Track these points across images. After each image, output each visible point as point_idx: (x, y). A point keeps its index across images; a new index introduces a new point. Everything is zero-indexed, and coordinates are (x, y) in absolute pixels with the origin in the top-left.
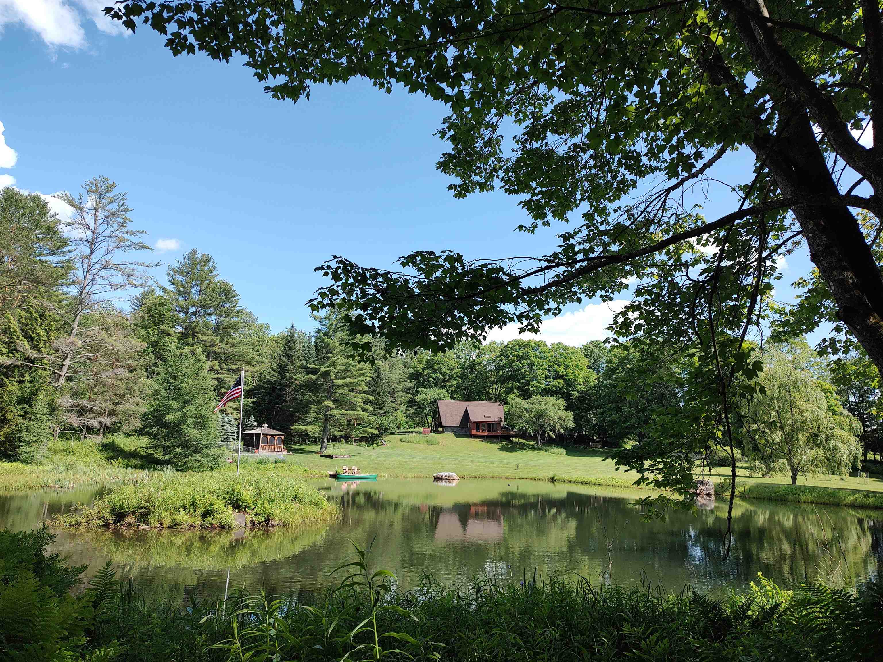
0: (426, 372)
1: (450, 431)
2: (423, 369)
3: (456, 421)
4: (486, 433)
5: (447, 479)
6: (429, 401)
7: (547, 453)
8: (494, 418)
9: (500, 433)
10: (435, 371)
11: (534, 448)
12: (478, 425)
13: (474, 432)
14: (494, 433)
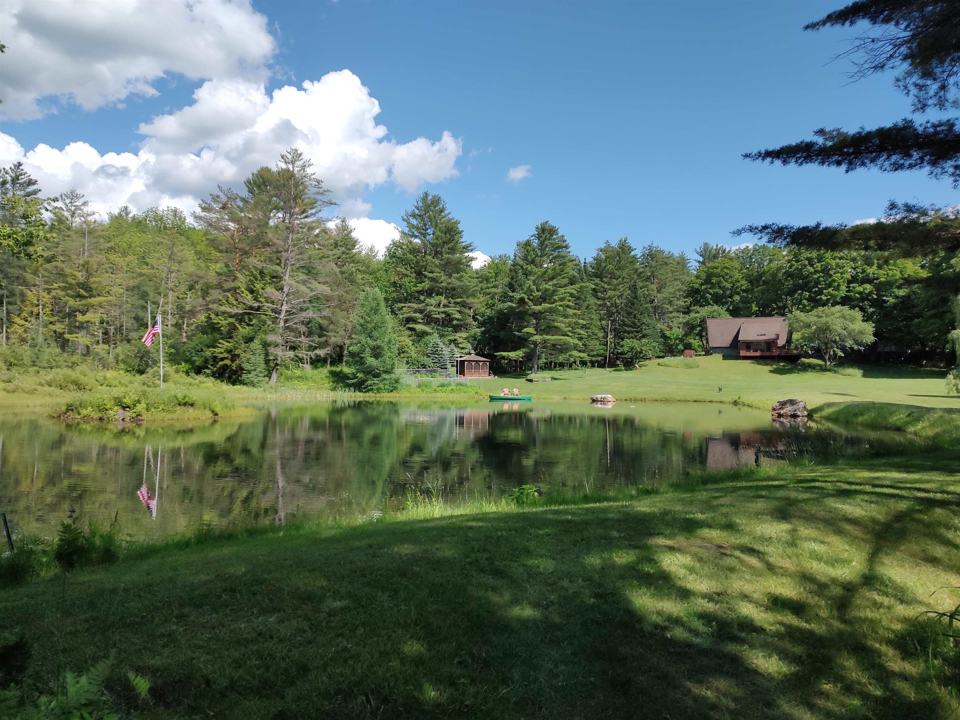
0: (703, 287)
1: (718, 353)
2: (702, 284)
3: (726, 341)
4: (758, 354)
5: (603, 401)
6: (699, 320)
7: (836, 375)
8: (770, 336)
9: (775, 352)
10: (713, 286)
11: (823, 369)
12: (748, 345)
13: (743, 353)
14: (768, 354)
